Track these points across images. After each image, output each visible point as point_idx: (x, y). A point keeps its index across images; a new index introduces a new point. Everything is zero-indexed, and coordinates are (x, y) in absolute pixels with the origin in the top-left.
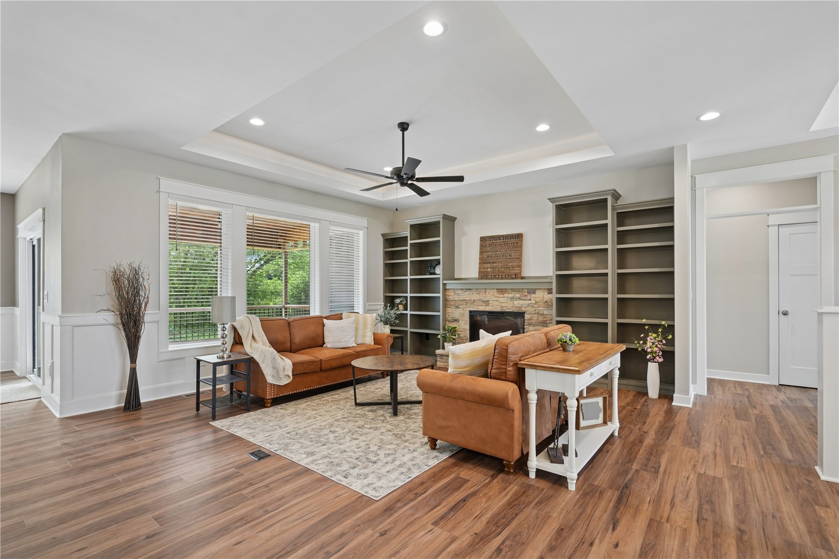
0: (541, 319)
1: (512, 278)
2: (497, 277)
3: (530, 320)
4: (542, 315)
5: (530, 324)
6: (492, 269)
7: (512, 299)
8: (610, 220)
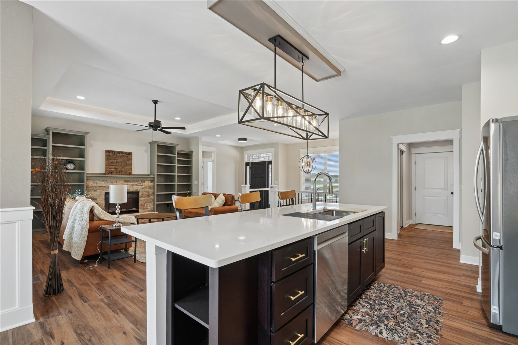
0: (147, 194)
1: (128, 175)
2: (119, 173)
3: (142, 195)
4: (148, 192)
5: (142, 197)
6: (115, 169)
7: (132, 185)
8: (176, 155)
